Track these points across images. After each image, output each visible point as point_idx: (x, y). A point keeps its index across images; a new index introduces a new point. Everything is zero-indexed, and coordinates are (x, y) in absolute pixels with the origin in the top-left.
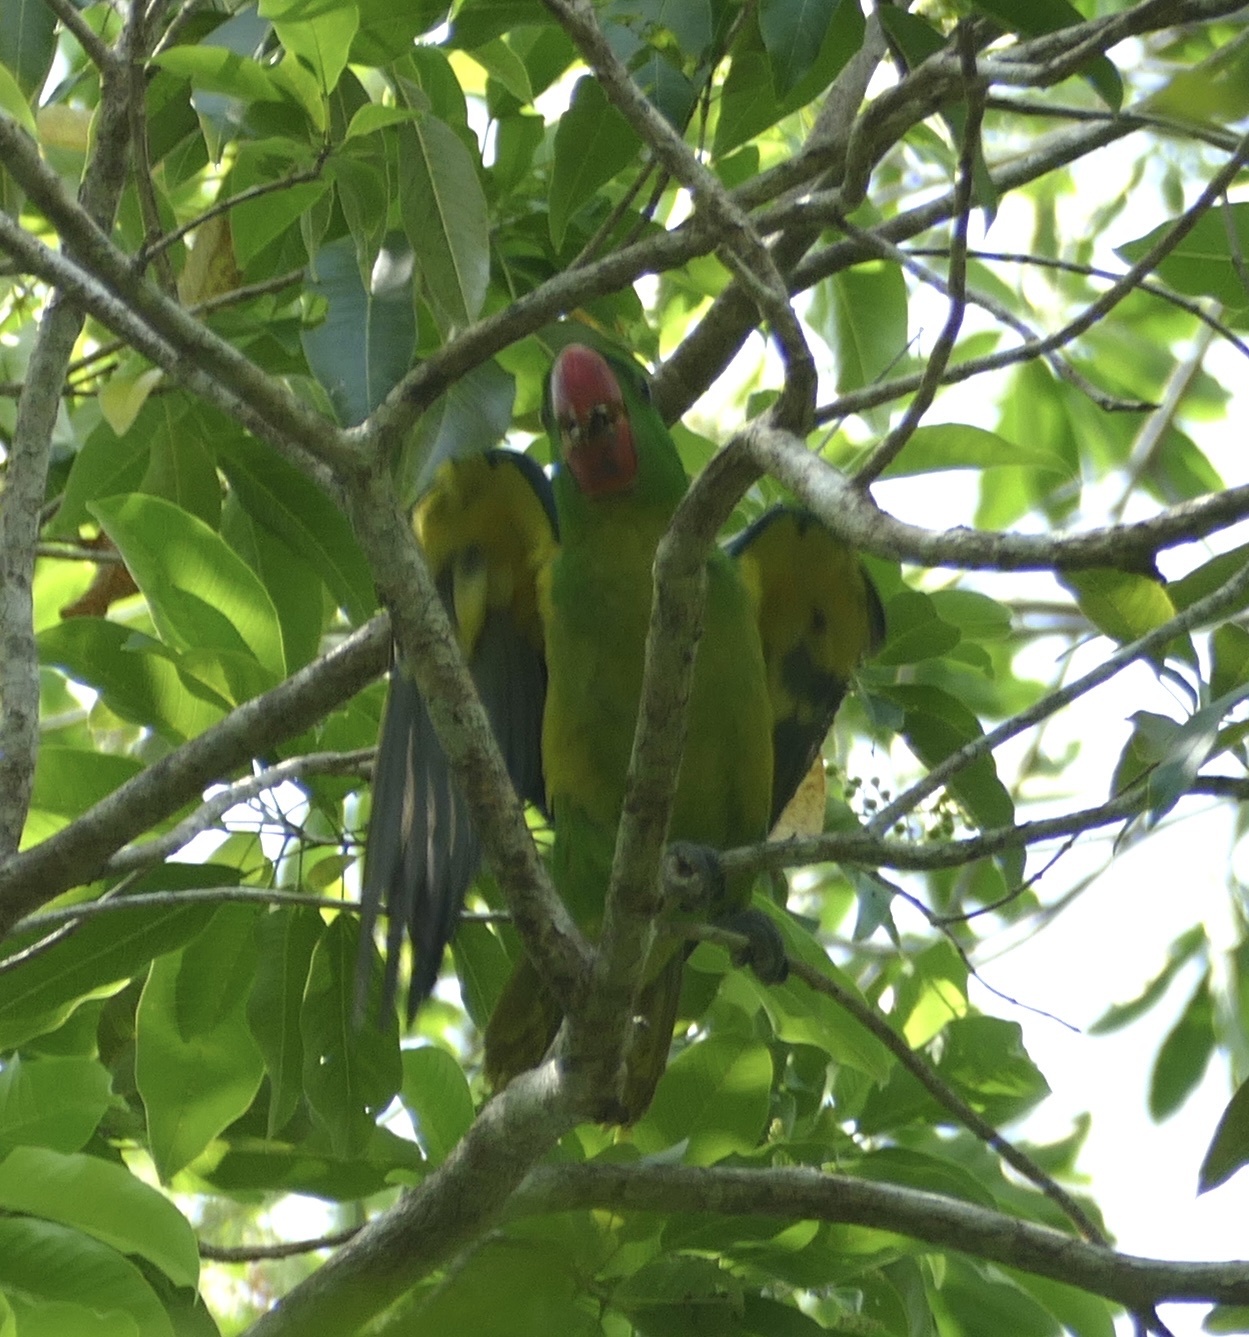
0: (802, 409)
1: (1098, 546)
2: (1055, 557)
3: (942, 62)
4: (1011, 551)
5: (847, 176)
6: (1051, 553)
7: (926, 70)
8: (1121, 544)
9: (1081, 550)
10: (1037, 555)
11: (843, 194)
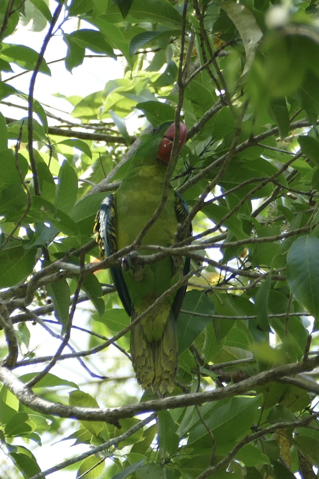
0: (12, 362)
1: (101, 414)
2: (87, 416)
3: (58, 263)
4: (74, 412)
5: (27, 295)
6: (86, 415)
7: (53, 265)
8: (108, 415)
9: (96, 415)
10: (82, 415)
11: (26, 300)
